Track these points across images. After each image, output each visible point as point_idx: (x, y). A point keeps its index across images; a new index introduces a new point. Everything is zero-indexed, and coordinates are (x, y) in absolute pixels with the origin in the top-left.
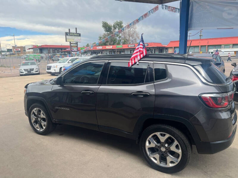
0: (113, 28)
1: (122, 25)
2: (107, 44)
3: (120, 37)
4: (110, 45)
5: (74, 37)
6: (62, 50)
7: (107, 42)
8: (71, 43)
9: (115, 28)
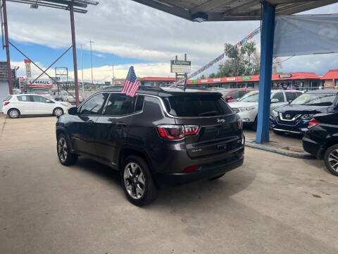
0: (240, 52)
1: (255, 47)
2: (230, 74)
3: (250, 64)
4: (234, 76)
5: (181, 67)
6: (168, 83)
7: (230, 71)
8: (177, 75)
9: (243, 52)
